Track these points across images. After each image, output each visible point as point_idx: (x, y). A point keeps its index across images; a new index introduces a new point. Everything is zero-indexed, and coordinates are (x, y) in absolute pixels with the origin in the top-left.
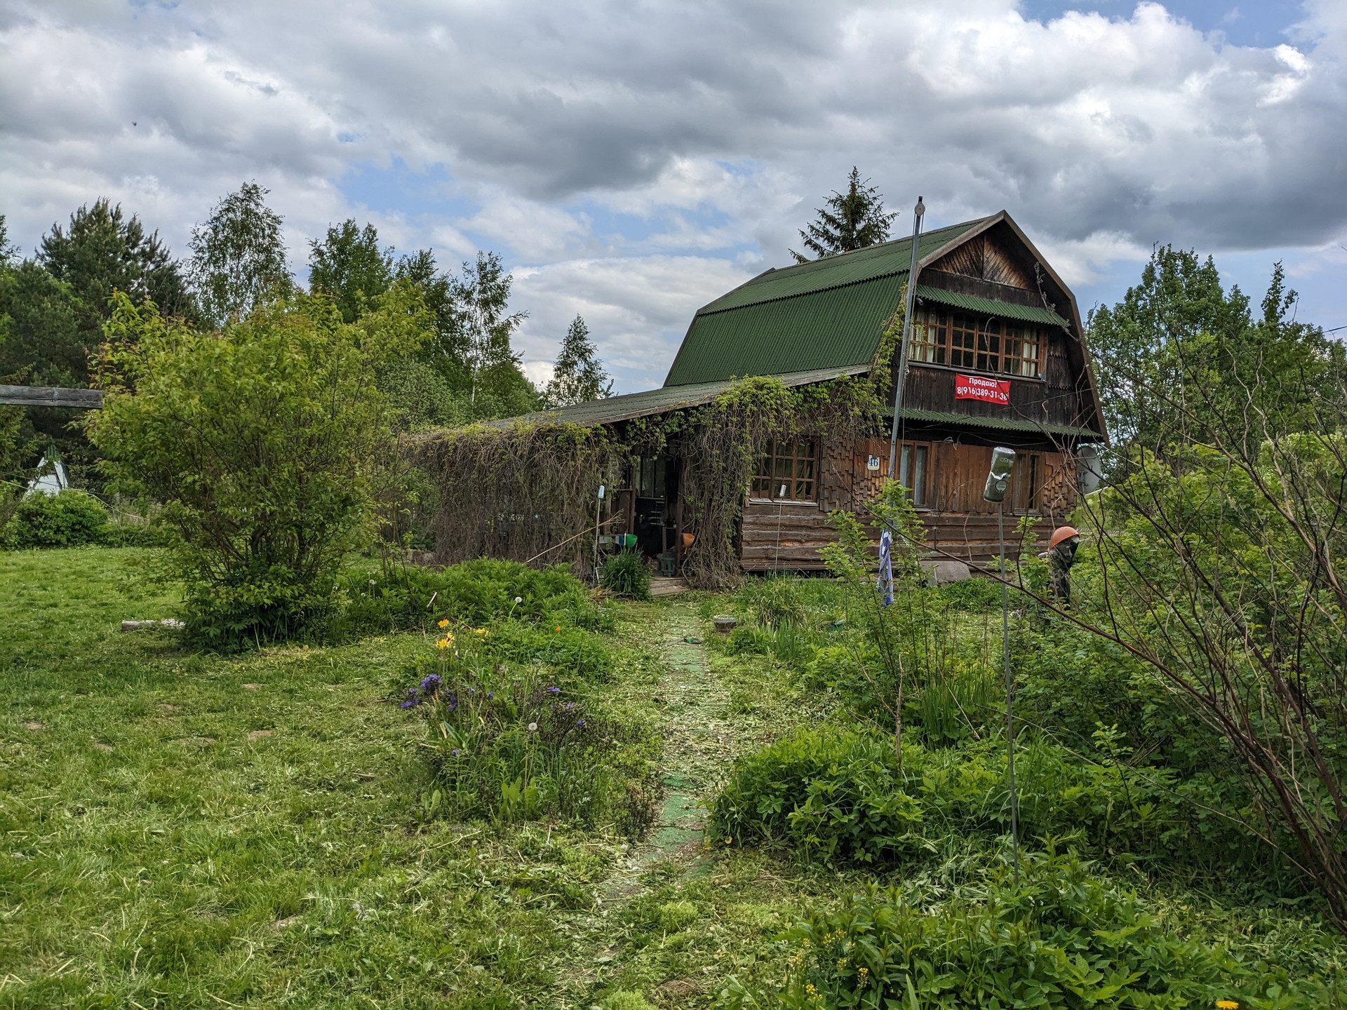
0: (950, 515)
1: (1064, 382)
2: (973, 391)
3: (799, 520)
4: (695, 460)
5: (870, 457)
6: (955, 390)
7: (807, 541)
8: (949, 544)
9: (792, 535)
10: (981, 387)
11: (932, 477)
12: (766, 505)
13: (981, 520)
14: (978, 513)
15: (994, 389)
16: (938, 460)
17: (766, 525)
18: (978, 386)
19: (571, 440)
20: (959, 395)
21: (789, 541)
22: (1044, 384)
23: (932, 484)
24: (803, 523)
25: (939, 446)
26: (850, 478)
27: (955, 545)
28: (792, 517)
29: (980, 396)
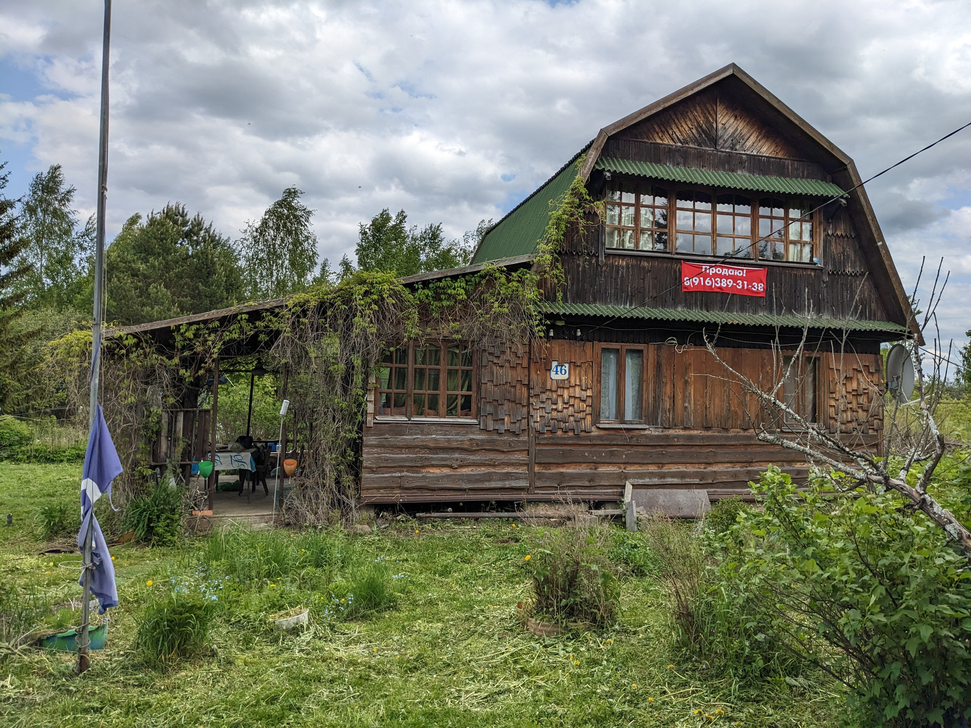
0: (682, 432)
1: (853, 266)
2: (708, 282)
3: (449, 440)
5: (554, 364)
6: (681, 282)
7: (461, 466)
8: (682, 468)
9: (437, 459)
10: (721, 277)
11: (651, 387)
12: (398, 424)
13: (727, 438)
14: (727, 430)
15: (742, 279)
16: (658, 366)
17: (399, 447)
18: (715, 275)
20: (686, 287)
21: (433, 466)
22: (821, 270)
23: (651, 395)
24: (454, 445)
25: (659, 348)
26: (524, 390)
27: (690, 469)
28: (438, 437)
29: (720, 288)
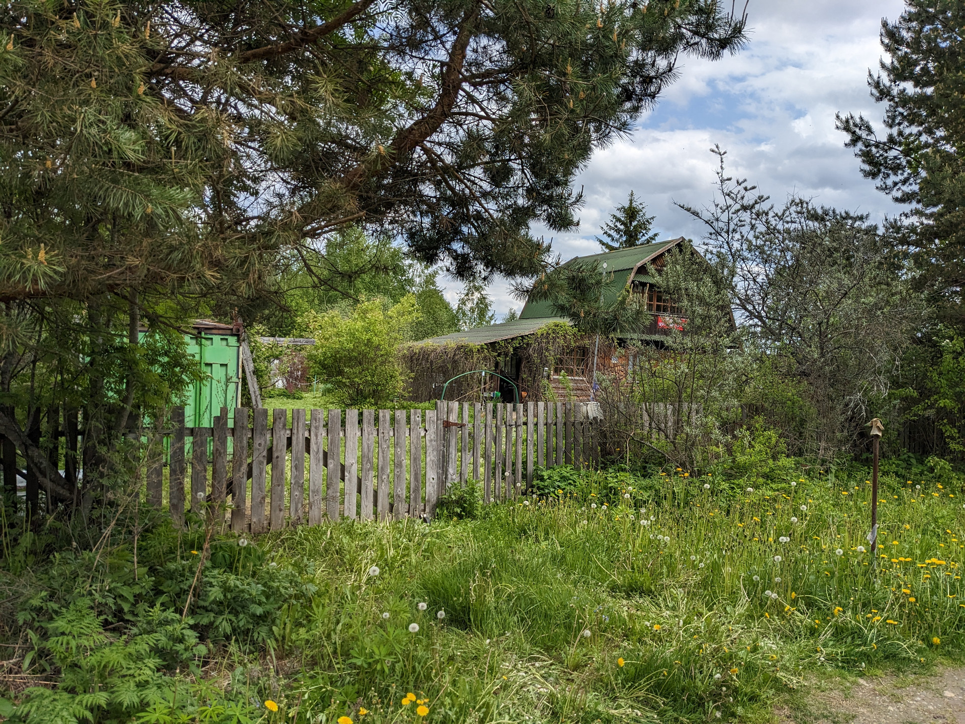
3: (577, 386)
4: (527, 358)
5: (613, 357)
6: (657, 324)
7: (581, 396)
17: (561, 388)
19: (471, 350)
20: (660, 327)
24: (579, 388)
